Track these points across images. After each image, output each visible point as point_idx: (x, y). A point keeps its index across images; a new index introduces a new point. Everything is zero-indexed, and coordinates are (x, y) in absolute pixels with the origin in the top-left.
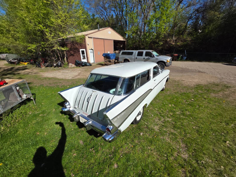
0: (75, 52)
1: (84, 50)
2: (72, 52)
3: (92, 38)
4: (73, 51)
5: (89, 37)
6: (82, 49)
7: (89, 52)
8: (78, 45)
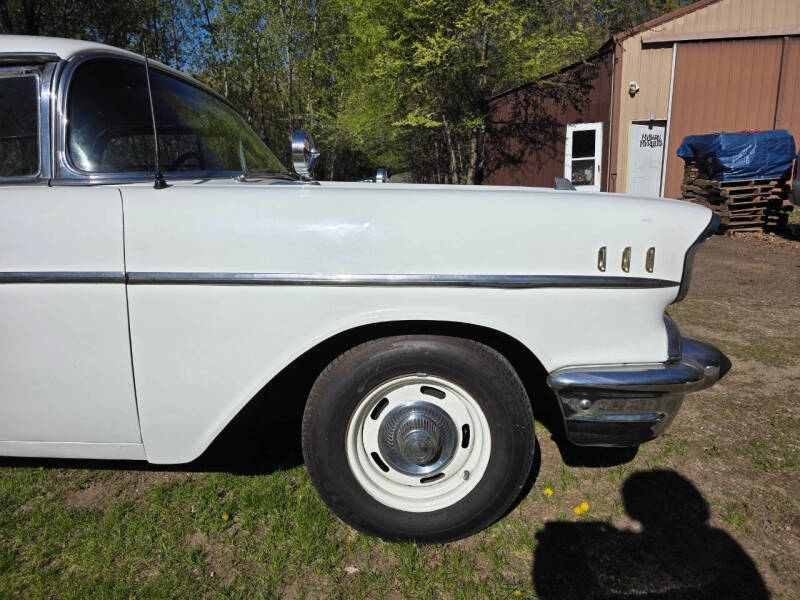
0: (533, 141)
1: (598, 127)
2: (514, 145)
3: (669, 45)
4: (522, 139)
5: (646, 46)
6: (579, 121)
7: (632, 136)
8: (558, 100)
